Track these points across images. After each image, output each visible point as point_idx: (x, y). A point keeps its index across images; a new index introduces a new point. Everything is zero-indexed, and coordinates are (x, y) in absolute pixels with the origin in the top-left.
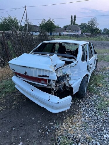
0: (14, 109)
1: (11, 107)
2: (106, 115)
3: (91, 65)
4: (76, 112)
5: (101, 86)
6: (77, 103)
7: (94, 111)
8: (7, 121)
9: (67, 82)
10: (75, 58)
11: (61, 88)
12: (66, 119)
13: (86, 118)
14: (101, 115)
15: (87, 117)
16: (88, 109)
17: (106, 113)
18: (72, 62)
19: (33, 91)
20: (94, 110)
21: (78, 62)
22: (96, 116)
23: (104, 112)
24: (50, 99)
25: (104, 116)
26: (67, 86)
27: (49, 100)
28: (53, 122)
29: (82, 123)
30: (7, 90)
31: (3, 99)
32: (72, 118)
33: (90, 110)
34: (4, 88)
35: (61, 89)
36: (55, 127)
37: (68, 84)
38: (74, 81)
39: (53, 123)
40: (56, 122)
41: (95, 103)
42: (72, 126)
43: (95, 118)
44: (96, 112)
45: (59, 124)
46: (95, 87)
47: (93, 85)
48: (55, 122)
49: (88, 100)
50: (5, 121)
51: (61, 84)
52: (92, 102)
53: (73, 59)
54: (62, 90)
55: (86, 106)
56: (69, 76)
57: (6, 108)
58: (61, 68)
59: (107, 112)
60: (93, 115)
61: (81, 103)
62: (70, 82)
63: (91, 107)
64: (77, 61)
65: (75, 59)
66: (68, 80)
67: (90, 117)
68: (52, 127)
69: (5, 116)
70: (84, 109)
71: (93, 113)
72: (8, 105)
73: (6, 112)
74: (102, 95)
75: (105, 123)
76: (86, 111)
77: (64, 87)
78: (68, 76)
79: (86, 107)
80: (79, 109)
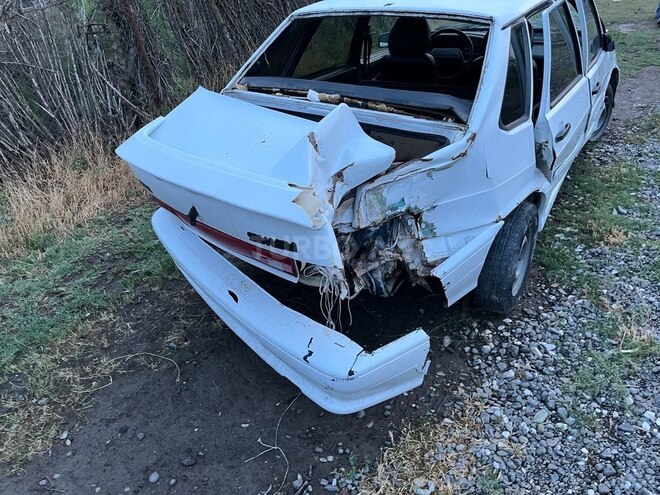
0: (165, 373)
1: (156, 359)
2: (612, 433)
3: (559, 139)
4: (456, 400)
5: (612, 240)
6: (467, 349)
7: (551, 404)
8: (129, 434)
9: (415, 247)
10: (463, 116)
11: (378, 284)
12: (397, 439)
13: (501, 445)
14: (585, 431)
15: (506, 434)
16: (520, 387)
17: (616, 414)
18: (442, 142)
19: (236, 299)
20: (553, 393)
21: (473, 137)
22: (556, 432)
23: (605, 412)
24: (311, 353)
25: (599, 435)
26: (414, 271)
27: (305, 358)
28: (335, 453)
29: (474, 470)
30: (144, 267)
31: (124, 316)
32: (427, 434)
33: (527, 392)
34: (130, 255)
35: (379, 289)
36: (338, 484)
37: (417, 261)
38: (449, 238)
39: (331, 458)
40: (344, 453)
41: (566, 354)
42: (420, 482)
43: (551, 443)
44: (561, 410)
45: (360, 465)
46: (578, 250)
47: (571, 234)
48: (341, 451)
49: (529, 330)
50: (124, 431)
51: (376, 264)
52: (550, 347)
53: (450, 123)
54: (388, 289)
55: (510, 367)
56: (425, 217)
57: (133, 365)
58: (377, 183)
59: (622, 409)
60: (542, 427)
61: (487, 348)
62: (432, 249)
63: (541, 372)
64: (469, 135)
65: (458, 121)
66: (418, 239)
67: (523, 439)
68: (324, 482)
69: (125, 405)
70: (496, 387)
71: (543, 415)
72: (144, 345)
73: (132, 387)
74: (613, 301)
75: (595, 478)
76: (509, 397)
77: (394, 272)
78: (418, 217)
79: (511, 373)
80: (474, 379)
